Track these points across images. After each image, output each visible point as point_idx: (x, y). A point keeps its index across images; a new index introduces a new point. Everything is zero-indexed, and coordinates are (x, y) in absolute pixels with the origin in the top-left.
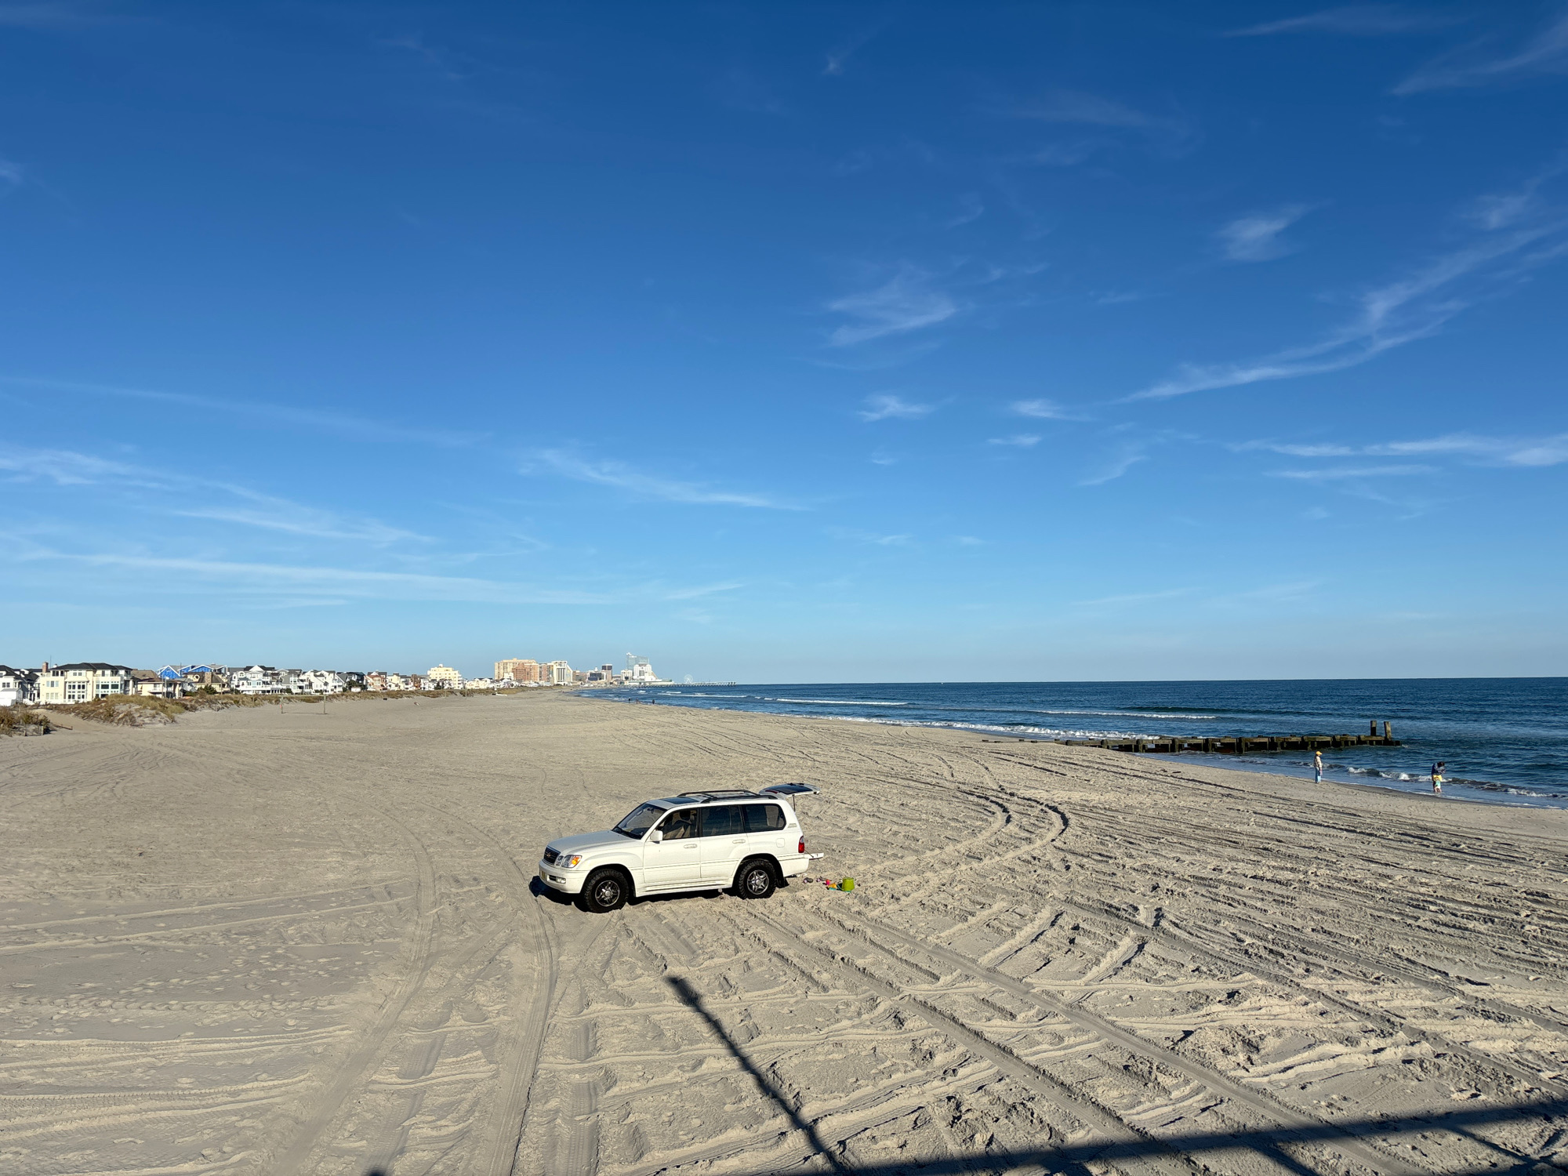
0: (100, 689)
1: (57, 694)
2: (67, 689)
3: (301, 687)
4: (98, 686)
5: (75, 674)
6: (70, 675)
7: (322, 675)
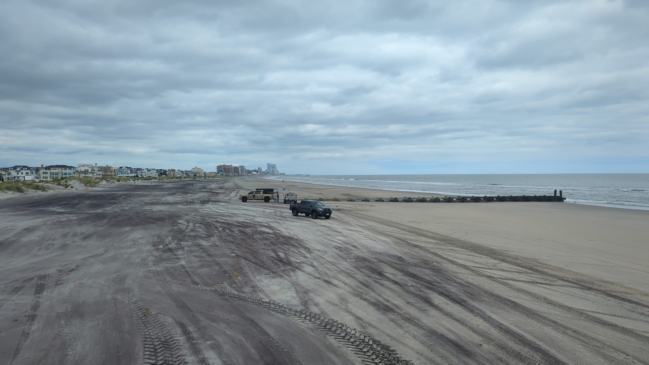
0: (64, 175)
1: (47, 177)
2: (51, 175)
3: (142, 175)
4: (63, 174)
5: (54, 169)
6: (52, 171)
7: (150, 170)
